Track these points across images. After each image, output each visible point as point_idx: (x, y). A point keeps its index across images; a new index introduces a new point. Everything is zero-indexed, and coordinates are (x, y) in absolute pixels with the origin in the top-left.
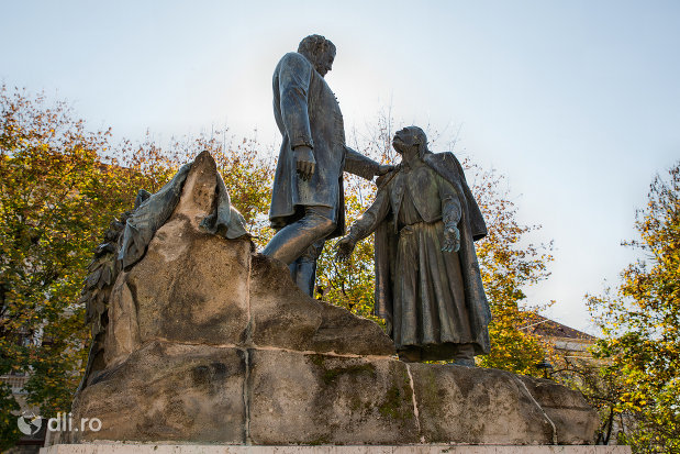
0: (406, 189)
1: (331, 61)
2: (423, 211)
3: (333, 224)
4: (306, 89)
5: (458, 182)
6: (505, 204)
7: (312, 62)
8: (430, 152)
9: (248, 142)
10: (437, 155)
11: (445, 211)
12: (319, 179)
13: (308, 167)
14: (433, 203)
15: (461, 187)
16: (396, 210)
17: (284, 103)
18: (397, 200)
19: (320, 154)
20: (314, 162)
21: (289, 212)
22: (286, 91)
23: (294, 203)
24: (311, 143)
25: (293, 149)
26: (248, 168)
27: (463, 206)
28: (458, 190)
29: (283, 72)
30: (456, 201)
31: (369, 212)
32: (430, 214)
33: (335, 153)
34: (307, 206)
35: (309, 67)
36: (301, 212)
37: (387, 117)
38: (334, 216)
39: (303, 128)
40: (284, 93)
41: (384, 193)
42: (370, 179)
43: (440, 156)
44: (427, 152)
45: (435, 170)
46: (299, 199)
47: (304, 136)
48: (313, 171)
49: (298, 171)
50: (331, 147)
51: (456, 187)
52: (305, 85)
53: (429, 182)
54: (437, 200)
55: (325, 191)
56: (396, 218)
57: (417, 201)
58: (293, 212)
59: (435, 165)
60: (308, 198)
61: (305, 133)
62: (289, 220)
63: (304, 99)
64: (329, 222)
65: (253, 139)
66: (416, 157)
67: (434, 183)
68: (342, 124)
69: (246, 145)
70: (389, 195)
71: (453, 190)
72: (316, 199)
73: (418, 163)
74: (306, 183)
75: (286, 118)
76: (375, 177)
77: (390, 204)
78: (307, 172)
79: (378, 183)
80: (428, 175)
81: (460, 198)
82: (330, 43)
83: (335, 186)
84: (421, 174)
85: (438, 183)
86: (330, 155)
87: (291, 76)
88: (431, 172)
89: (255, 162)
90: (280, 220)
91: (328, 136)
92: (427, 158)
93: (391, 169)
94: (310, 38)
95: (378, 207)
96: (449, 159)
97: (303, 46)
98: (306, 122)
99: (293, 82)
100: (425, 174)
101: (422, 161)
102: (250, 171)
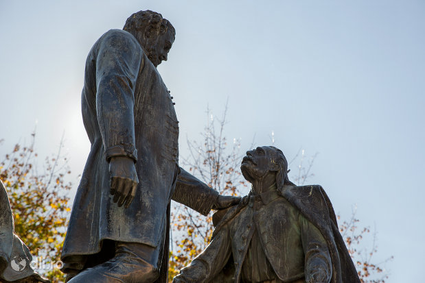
0: (256, 232)
1: (168, 47)
2: (277, 264)
3: (154, 272)
4: (134, 81)
5: (328, 228)
6: (369, 269)
7: (144, 45)
8: (291, 184)
9: (21, 151)
10: (300, 188)
11: (309, 267)
12: (139, 205)
13: (128, 187)
14: (292, 255)
15: (331, 235)
16: (239, 259)
17: (101, 95)
18: (241, 246)
19: (144, 171)
20: (137, 181)
21: (92, 250)
22: (106, 79)
23: (101, 237)
24: (135, 153)
25: (109, 160)
26: (15, 187)
27: (335, 263)
28: (328, 239)
29: (104, 54)
30: (325, 254)
31: (201, 260)
32: (287, 270)
33: (165, 173)
34: (119, 242)
35: (138, 51)
36: (109, 251)
37: (217, 134)
38: (157, 260)
39: (125, 132)
40: (103, 83)
41: (223, 235)
42: (206, 214)
43: (306, 189)
44: (288, 183)
45: (297, 209)
46: (109, 231)
47: (125, 144)
48: (133, 193)
49: (113, 192)
50: (160, 162)
51: (325, 235)
52: (133, 74)
53: (288, 225)
54: (298, 251)
55: (147, 224)
56: (238, 271)
57: (270, 249)
58: (97, 250)
59: (299, 201)
60: (122, 231)
61: (128, 139)
62: (89, 261)
63: (130, 93)
64: (150, 268)
65: (28, 146)
66: (272, 188)
67: (295, 226)
68: (177, 133)
69: (17, 155)
70: (230, 238)
71: (321, 238)
72: (133, 232)
73: (274, 197)
74: (121, 210)
75: (103, 116)
76: (212, 212)
77: (230, 249)
78: (126, 194)
79: (216, 220)
80: (287, 213)
81: (331, 251)
82: (168, 24)
83: (160, 218)
84: (278, 212)
85: (300, 227)
86: (158, 174)
87: (114, 60)
88: (291, 210)
89: (27, 180)
90: (77, 260)
91: (156, 148)
92: (287, 190)
93: (236, 202)
94: (142, 14)
95: (214, 253)
96: (317, 195)
97: (131, 23)
98: (130, 124)
99: (117, 69)
100: (283, 213)
101: (280, 195)
102: (19, 192)
